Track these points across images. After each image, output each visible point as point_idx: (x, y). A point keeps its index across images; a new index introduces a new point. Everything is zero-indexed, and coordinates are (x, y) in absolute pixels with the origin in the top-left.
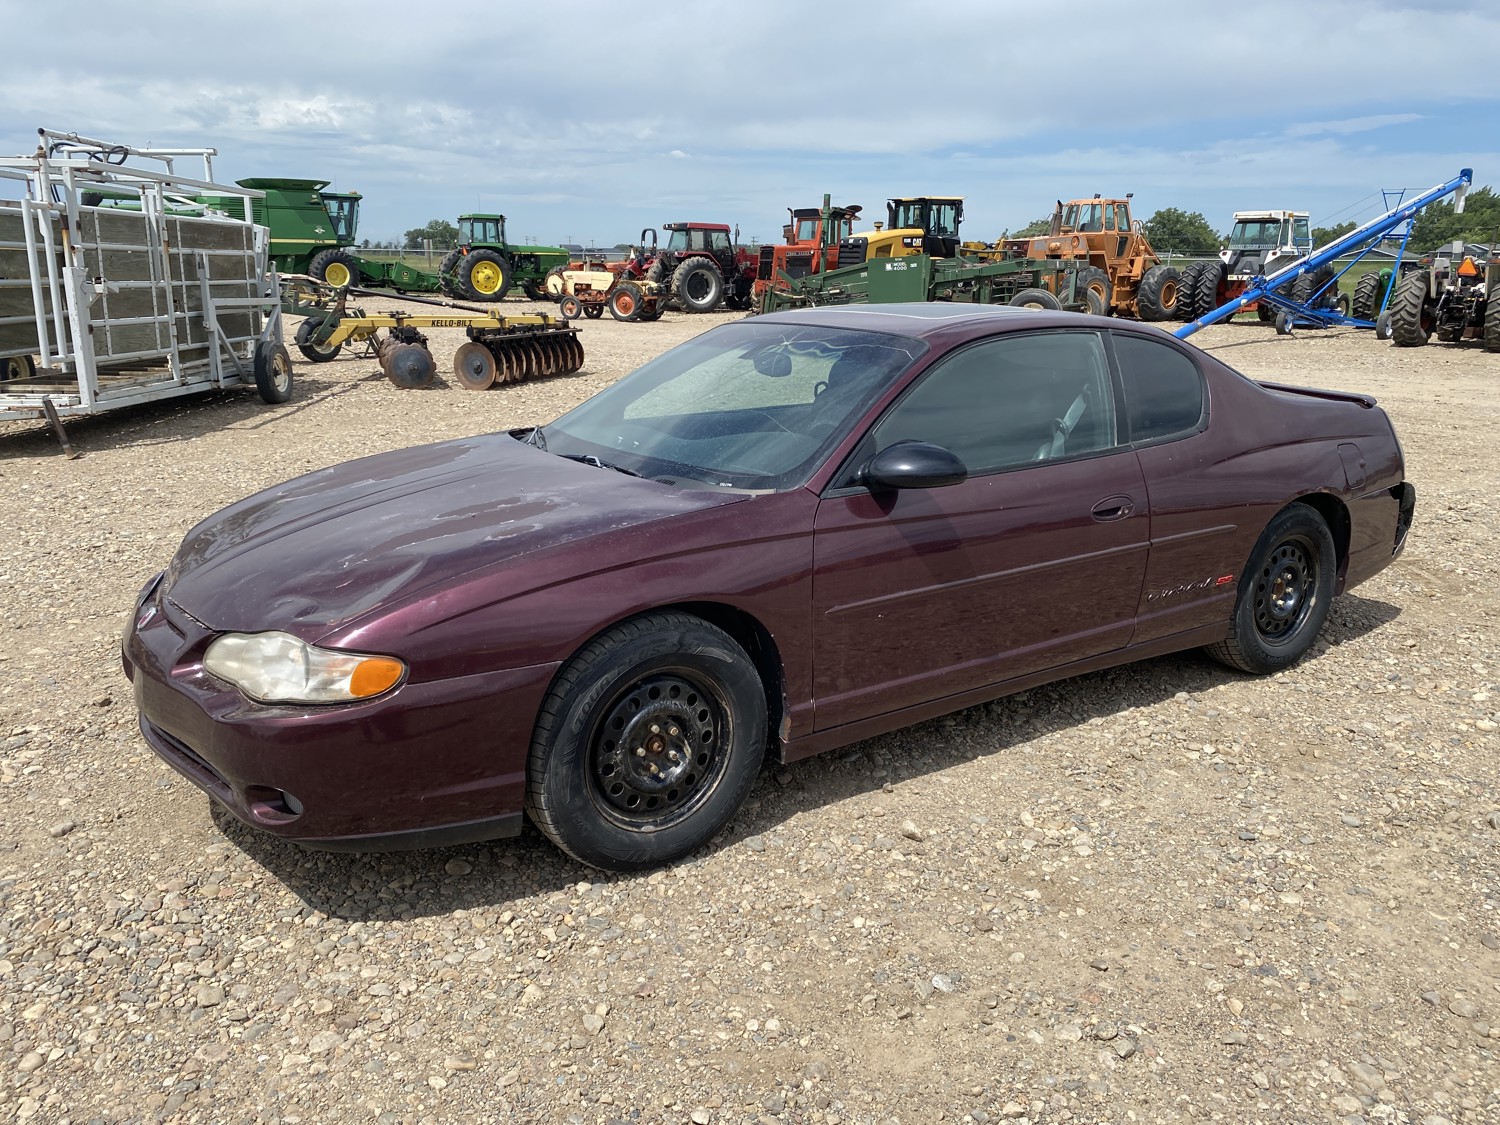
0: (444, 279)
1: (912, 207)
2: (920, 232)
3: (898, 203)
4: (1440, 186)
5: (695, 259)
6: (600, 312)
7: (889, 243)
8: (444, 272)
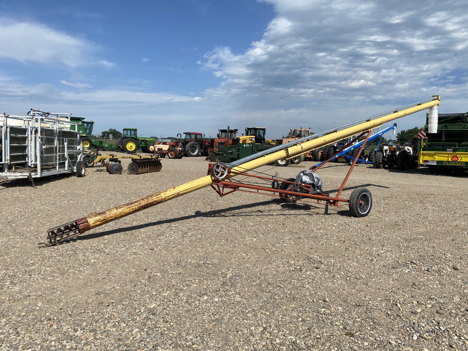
1: (252, 130)
2: (254, 137)
3: (248, 129)
4: (389, 128)
5: (192, 142)
6: (165, 156)
7: (246, 139)
8: (118, 144)
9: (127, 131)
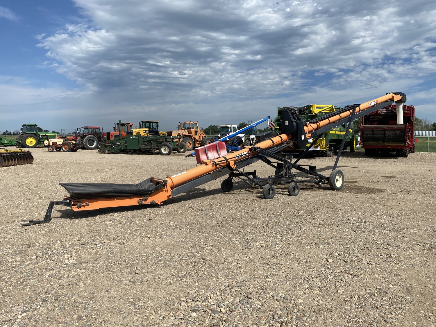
0: (18, 142)
1: (146, 123)
2: (148, 129)
3: (142, 122)
4: (263, 119)
5: (90, 136)
6: (60, 150)
7: (139, 132)
9: (27, 127)
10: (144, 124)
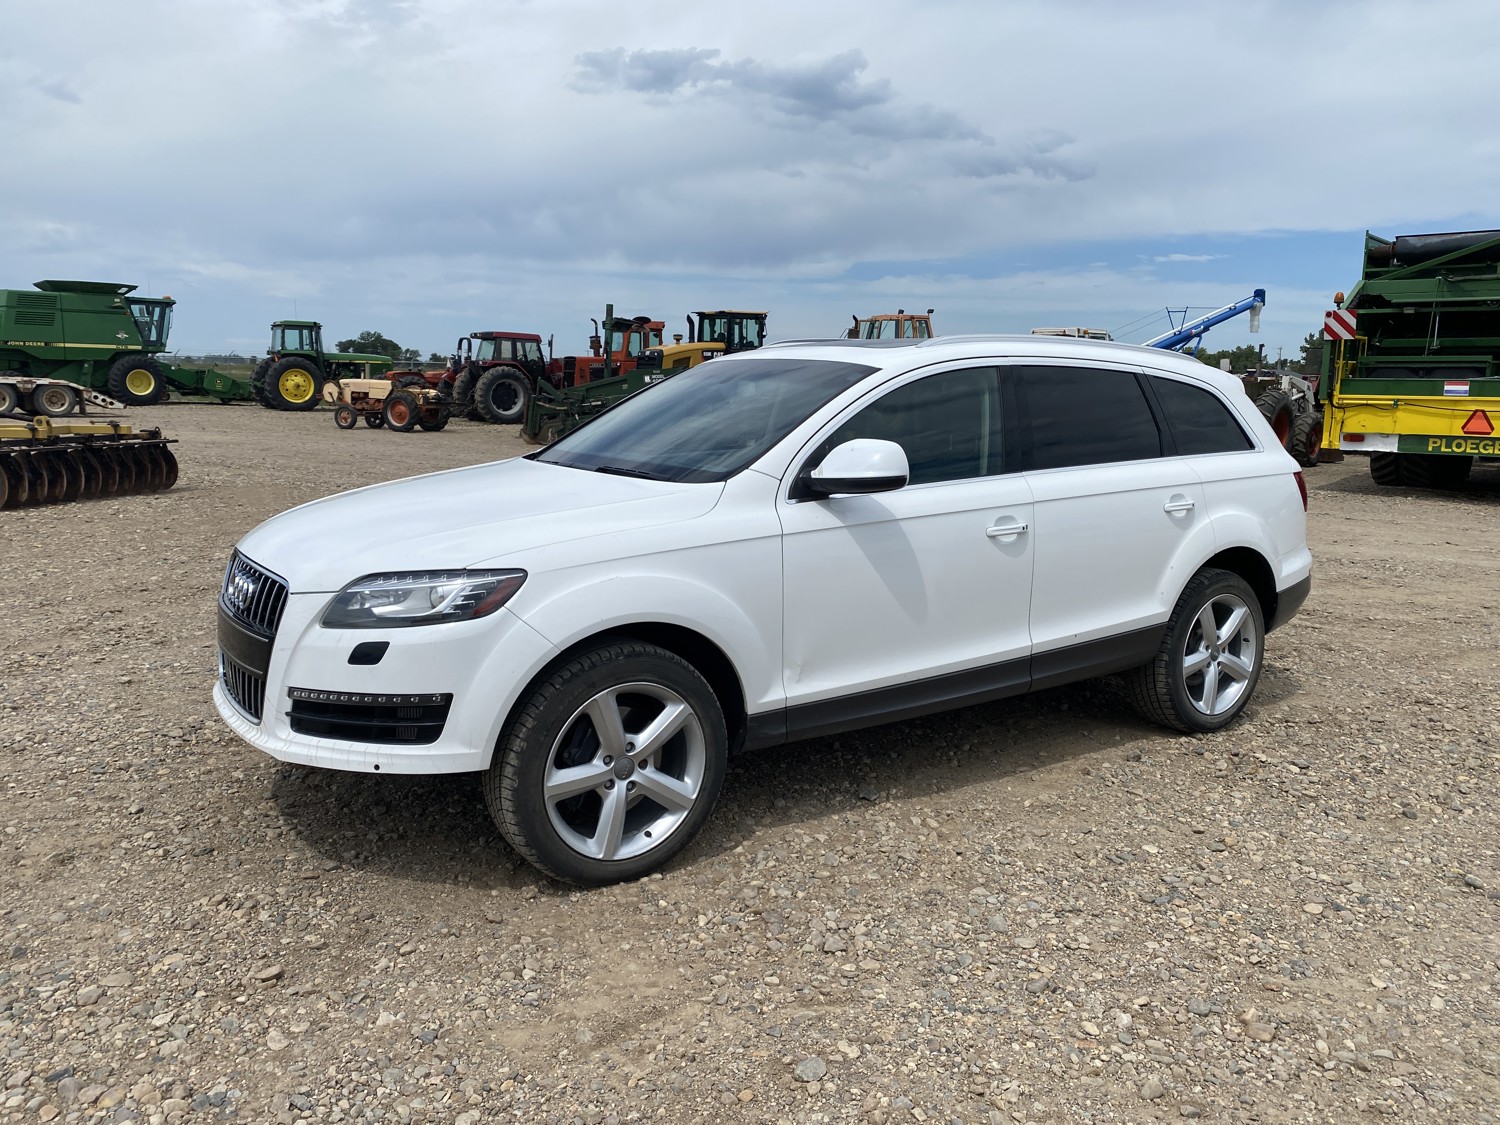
0: (255, 387)
1: (718, 321)
2: (722, 344)
4: (1232, 306)
5: (500, 368)
6: (380, 423)
7: (687, 355)
8: (255, 379)
9: (283, 332)
10: (707, 322)
